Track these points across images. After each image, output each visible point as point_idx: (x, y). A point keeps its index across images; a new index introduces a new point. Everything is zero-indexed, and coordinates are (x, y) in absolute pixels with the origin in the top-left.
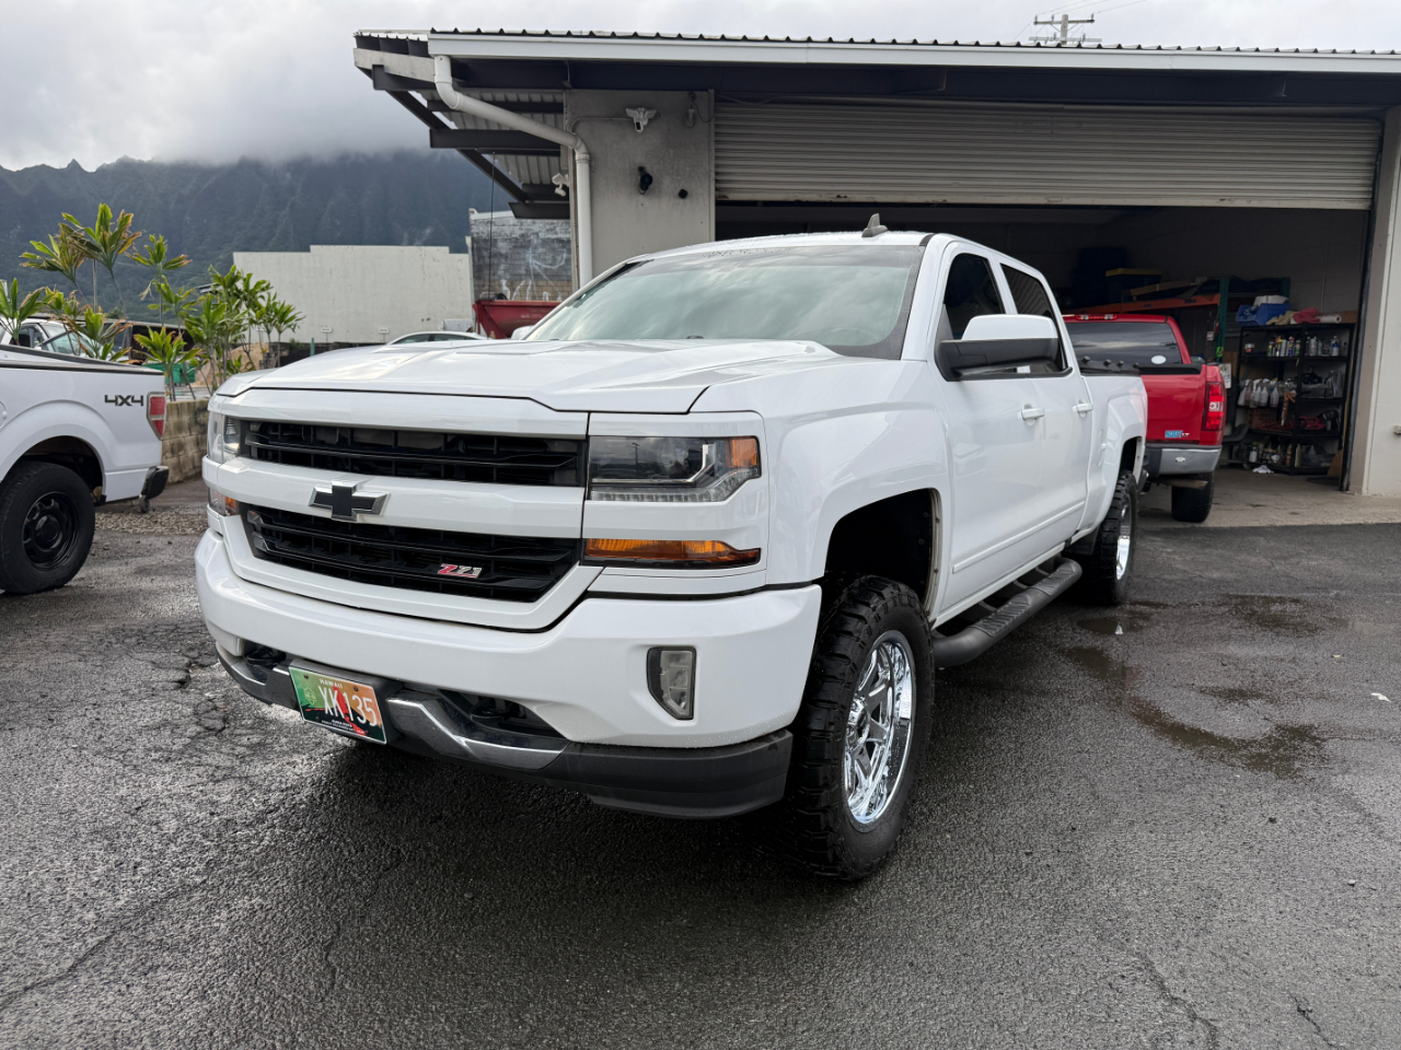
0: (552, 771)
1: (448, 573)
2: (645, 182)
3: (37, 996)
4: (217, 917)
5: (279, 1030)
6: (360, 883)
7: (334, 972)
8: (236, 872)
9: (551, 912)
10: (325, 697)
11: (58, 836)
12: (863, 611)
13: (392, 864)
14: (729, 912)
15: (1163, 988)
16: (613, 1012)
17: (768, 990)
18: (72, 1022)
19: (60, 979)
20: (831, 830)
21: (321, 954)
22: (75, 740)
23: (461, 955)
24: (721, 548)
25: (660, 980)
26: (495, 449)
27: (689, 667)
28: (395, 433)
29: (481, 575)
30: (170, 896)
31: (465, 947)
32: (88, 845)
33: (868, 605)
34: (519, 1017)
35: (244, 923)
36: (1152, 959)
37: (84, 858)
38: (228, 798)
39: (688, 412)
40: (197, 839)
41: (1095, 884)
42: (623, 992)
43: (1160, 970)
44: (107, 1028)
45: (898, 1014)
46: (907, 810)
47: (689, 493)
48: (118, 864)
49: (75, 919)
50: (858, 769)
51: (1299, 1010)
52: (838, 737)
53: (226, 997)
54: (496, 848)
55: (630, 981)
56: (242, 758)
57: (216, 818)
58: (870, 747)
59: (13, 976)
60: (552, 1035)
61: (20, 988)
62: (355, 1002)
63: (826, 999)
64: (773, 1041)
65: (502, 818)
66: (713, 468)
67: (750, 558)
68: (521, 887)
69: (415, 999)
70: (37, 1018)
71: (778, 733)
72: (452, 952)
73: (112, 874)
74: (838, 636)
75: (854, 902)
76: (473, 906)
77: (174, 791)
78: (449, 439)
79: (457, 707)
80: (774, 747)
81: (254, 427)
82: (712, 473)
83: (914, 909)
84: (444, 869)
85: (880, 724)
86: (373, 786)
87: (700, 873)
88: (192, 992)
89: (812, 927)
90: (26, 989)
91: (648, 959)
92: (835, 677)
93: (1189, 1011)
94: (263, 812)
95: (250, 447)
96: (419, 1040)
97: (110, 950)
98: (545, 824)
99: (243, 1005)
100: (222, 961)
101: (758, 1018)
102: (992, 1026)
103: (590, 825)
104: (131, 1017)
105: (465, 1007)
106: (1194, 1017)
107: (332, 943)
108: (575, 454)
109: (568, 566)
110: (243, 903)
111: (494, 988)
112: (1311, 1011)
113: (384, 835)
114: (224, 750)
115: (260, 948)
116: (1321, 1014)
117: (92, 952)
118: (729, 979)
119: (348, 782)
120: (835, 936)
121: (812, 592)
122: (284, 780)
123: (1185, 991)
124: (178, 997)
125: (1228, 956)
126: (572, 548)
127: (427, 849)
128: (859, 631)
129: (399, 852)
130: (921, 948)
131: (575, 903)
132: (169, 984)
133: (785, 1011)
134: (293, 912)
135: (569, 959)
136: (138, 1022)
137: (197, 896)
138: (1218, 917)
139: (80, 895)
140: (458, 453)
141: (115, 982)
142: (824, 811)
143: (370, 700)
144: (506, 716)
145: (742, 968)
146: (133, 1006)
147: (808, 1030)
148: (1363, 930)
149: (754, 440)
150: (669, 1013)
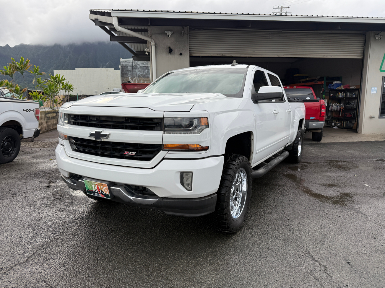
0: (155, 205)
1: (127, 154)
2: (171, 51)
3: (18, 267)
4: (65, 246)
5: (84, 274)
6: (102, 237)
7: (97, 259)
8: (68, 235)
9: (154, 243)
10: (93, 187)
11: (19, 227)
12: (234, 163)
13: (110, 232)
14: (201, 242)
15: (313, 258)
16: (172, 267)
17: (212, 261)
18: (28, 273)
19: (24, 262)
20: (227, 219)
21: (94, 255)
22: (20, 202)
23: (131, 254)
24: (199, 146)
25: (183, 259)
26: (139, 121)
27: (191, 177)
28: (112, 117)
29: (135, 154)
30: (51, 241)
31: (132, 252)
32: (27, 229)
33: (236, 161)
34: (147, 269)
35: (72, 248)
36: (310, 251)
37: (27, 232)
38: (64, 216)
39: (190, 111)
40: (57, 227)
41: (295, 233)
42: (174, 262)
43: (312, 253)
44: (38, 274)
45: (246, 266)
46: (246, 215)
47: (190, 132)
48: (36, 234)
49: (26, 247)
50: (233, 204)
51: (347, 262)
52: (229, 195)
53: (69, 266)
54: (138, 227)
55: (176, 260)
56: (67, 206)
57: (61, 221)
58: (236, 199)
59: (11, 262)
60: (156, 273)
61: (13, 265)
62: (104, 266)
63: (227, 262)
64: (214, 273)
65: (139, 220)
66: (196, 126)
67: (206, 149)
68: (145, 237)
69: (120, 265)
70: (19, 272)
71: (213, 194)
72: (128, 253)
73: (35, 236)
74: (228, 169)
75: (233, 239)
76: (133, 242)
77: (49, 215)
78: (126, 119)
79: (129, 189)
80: (212, 198)
81: (72, 116)
82: (196, 127)
83: (248, 240)
84: (124, 233)
85: (238, 193)
86: (103, 212)
87: (192, 232)
88: (60, 265)
89: (222, 245)
90: (15, 265)
91: (180, 254)
92: (227, 180)
93: (319, 263)
94: (74, 219)
95: (71, 121)
96: (122, 275)
97: (37, 255)
98: (150, 221)
99: (74, 268)
100: (67, 257)
101: (209, 268)
102: (270, 268)
103: (162, 221)
104: (44, 271)
105: (133, 267)
106: (321, 265)
107: (96, 252)
108: (160, 122)
109: (159, 151)
110: (71, 243)
111: (140, 262)
112: (350, 263)
113: (108, 225)
114: (62, 204)
115: (77, 254)
116: (353, 263)
117: (32, 256)
118: (201, 258)
119: (96, 212)
120: (229, 247)
121: (221, 158)
122: (79, 211)
123: (318, 258)
124: (56, 266)
125: (329, 250)
126: (160, 147)
127: (119, 228)
128: (234, 168)
129: (112, 229)
130: (251, 250)
131: (160, 240)
132: (54, 263)
133: (216, 266)
134: (85, 245)
135: (159, 254)
136: (46, 273)
137: (58, 241)
138: (326, 240)
139: (27, 241)
140: (129, 122)
141: (39, 263)
142: (225, 214)
143: (106, 188)
144: (143, 191)
145: (205, 255)
146: (44, 269)
147: (223, 270)
148: (363, 243)
149: (207, 118)
150: (187, 267)
